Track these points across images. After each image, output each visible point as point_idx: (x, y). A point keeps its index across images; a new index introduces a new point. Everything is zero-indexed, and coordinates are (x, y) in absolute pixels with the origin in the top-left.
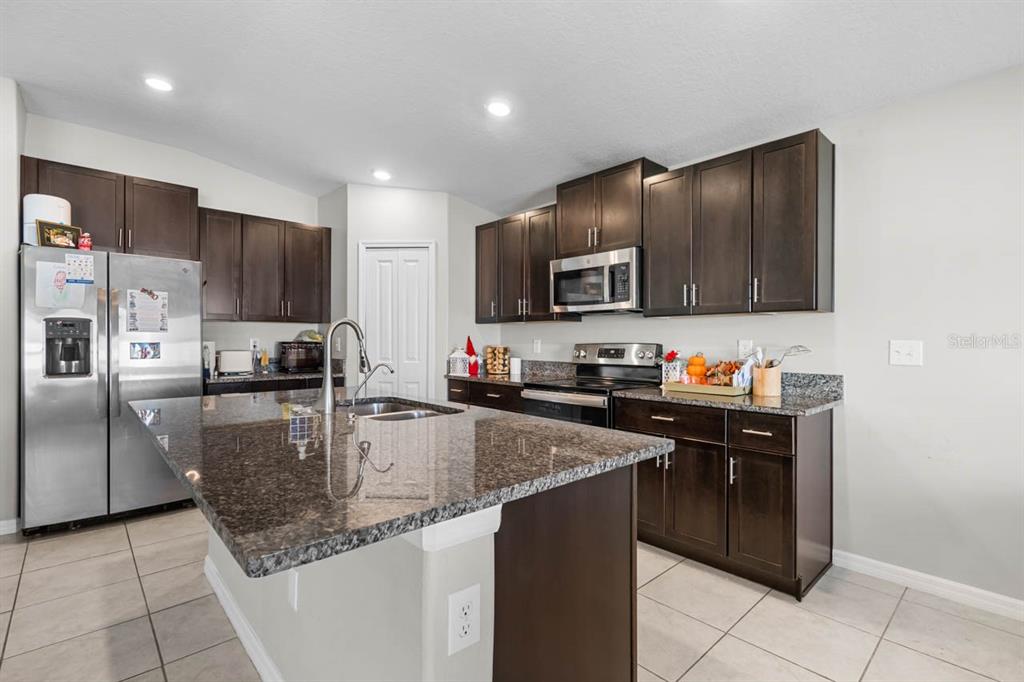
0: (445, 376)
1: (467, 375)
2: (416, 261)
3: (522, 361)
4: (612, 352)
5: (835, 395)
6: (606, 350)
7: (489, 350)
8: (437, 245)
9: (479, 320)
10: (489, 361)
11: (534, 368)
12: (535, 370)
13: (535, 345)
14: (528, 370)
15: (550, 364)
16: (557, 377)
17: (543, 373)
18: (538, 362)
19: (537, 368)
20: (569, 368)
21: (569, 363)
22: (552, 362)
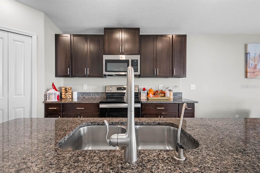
0: (43, 102)
1: (56, 100)
2: (24, 42)
3: (78, 93)
4: (122, 88)
5: (181, 97)
6: (120, 88)
7: (63, 89)
8: (37, 37)
9: (57, 76)
10: (63, 94)
11: (84, 95)
12: (84, 96)
13: (84, 86)
14: (80, 96)
15: (92, 93)
16: (96, 98)
17: (89, 97)
18: (86, 93)
19: (85, 95)
20: (101, 94)
21: (101, 93)
22: (93, 93)
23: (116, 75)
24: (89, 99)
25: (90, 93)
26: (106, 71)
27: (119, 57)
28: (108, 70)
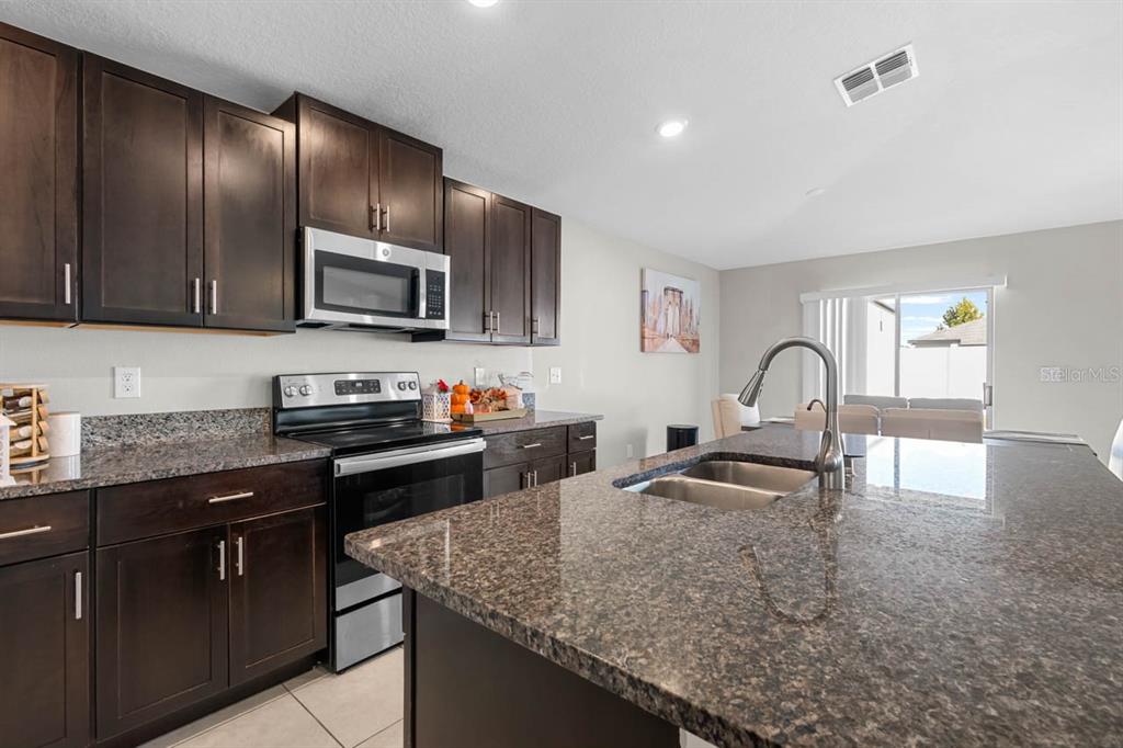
3: (83, 421)
4: (359, 385)
6: (347, 382)
11: (126, 432)
12: (130, 436)
13: (118, 378)
14: (99, 439)
15: (188, 417)
16: (210, 441)
17: (163, 439)
18: (143, 416)
19: (138, 432)
20: (245, 419)
21: (245, 411)
22: (194, 414)
23: (353, 325)
24: (163, 450)
25: (168, 417)
26: (320, 304)
27: (375, 247)
28: (326, 300)
